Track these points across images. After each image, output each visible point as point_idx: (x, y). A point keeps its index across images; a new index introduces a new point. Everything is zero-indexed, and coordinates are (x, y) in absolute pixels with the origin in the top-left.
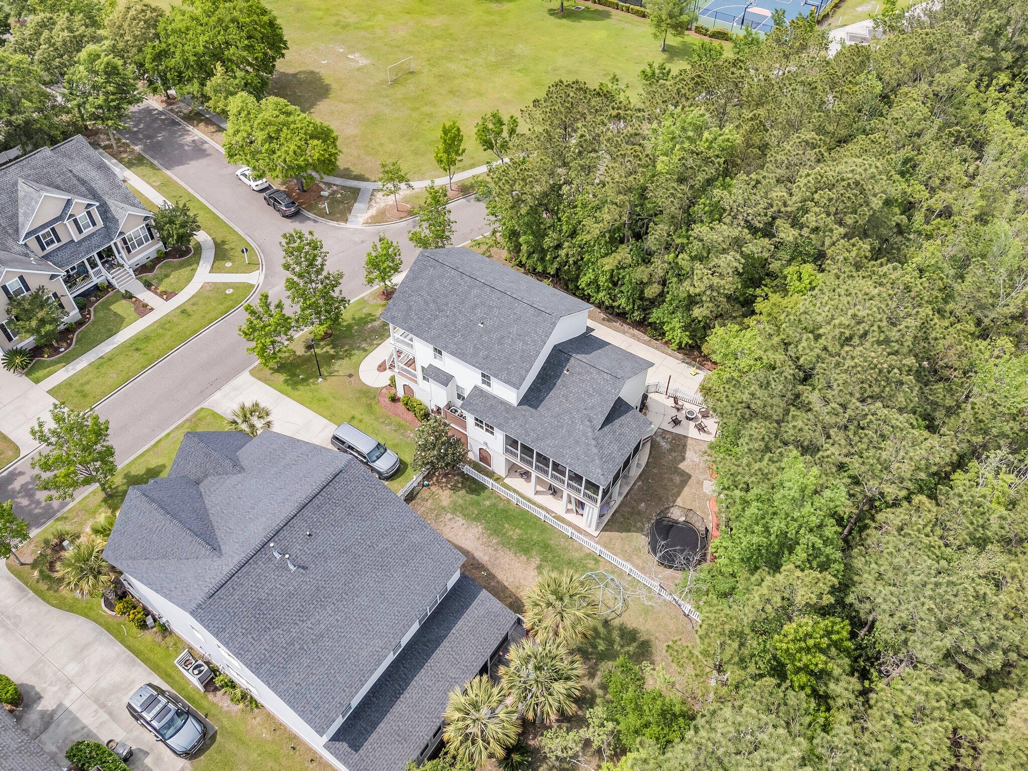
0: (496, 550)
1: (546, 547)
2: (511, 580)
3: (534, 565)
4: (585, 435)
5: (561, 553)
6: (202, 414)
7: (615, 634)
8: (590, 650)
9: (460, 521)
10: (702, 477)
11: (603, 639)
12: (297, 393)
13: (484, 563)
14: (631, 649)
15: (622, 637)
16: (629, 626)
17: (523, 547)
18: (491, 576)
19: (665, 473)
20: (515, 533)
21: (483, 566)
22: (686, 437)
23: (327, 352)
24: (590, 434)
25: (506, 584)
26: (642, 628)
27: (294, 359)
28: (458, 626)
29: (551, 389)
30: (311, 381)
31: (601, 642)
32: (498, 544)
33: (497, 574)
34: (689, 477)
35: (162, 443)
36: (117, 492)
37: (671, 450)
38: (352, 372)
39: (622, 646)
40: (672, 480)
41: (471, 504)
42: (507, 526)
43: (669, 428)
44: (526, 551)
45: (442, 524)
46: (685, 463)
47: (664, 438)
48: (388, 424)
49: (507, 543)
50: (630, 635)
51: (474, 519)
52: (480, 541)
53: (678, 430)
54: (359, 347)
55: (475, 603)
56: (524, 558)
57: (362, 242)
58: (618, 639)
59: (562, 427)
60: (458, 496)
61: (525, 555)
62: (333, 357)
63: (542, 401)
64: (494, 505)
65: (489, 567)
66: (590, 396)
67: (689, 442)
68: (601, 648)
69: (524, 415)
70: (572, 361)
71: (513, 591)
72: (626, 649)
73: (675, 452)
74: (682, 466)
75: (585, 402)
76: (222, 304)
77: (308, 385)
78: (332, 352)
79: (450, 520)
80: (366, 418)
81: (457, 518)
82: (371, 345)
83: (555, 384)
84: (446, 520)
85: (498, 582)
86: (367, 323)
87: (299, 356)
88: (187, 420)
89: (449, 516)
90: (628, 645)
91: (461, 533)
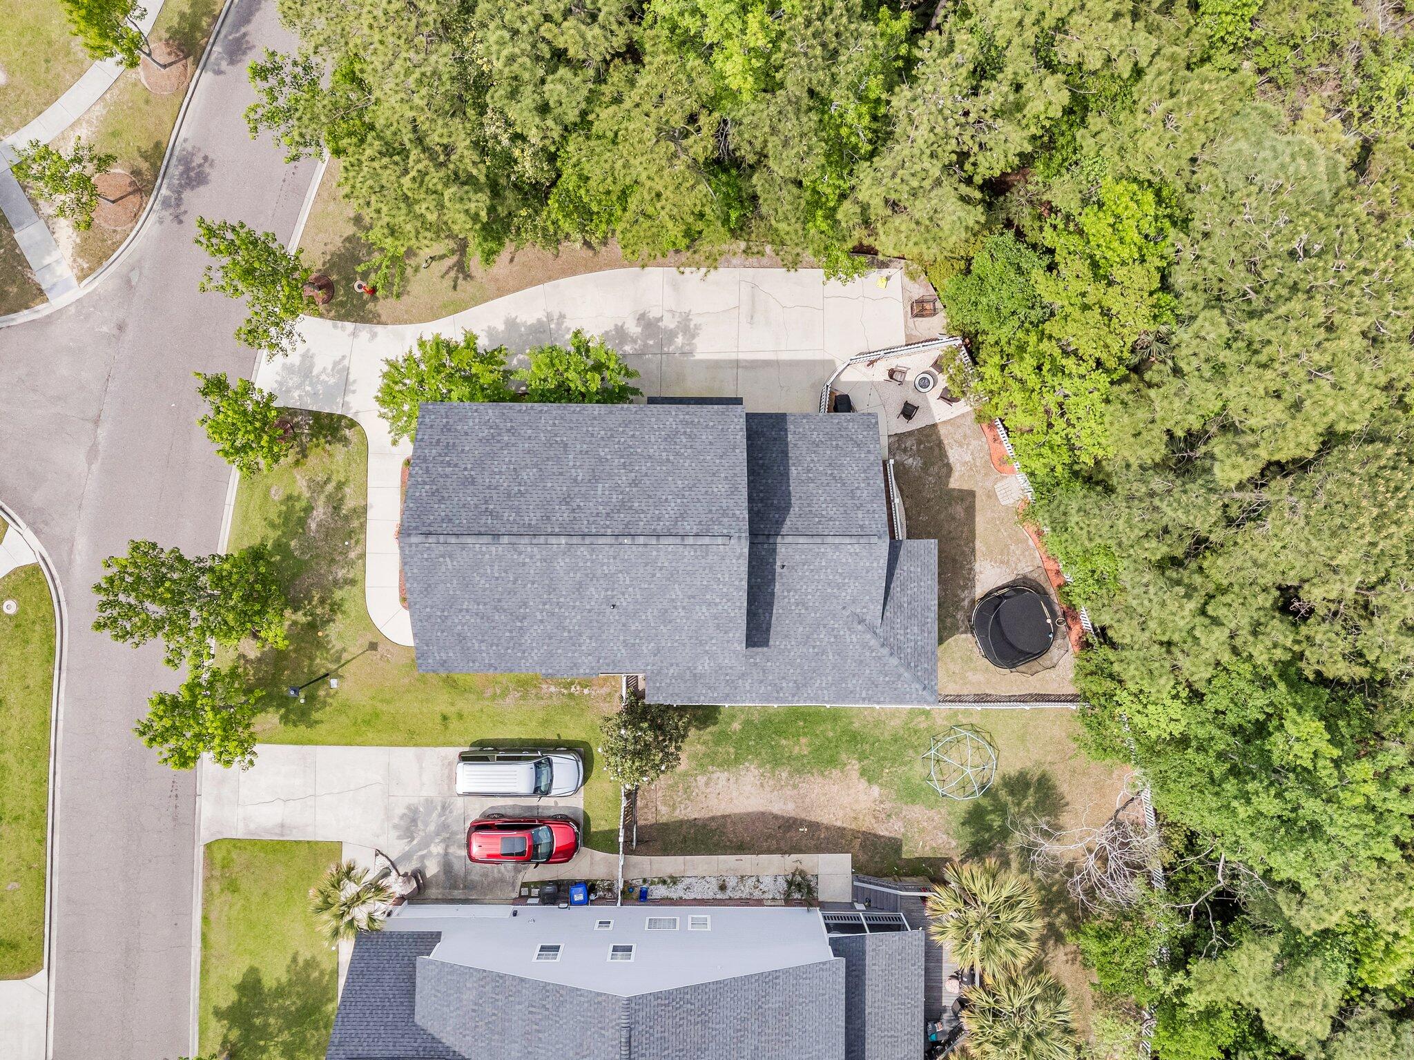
0: (795, 787)
1: (854, 738)
2: (841, 814)
3: (855, 775)
4: (865, 645)
5: (877, 732)
6: (219, 856)
7: (1003, 795)
8: (986, 836)
9: (721, 776)
10: (988, 484)
11: (992, 812)
12: (322, 729)
13: (793, 814)
14: (1030, 800)
15: (1012, 793)
16: (1012, 774)
17: (825, 758)
18: (814, 826)
19: (939, 512)
20: (803, 747)
21: (795, 820)
22: (935, 426)
23: (295, 623)
24: (873, 642)
25: (839, 824)
26: (1029, 764)
27: (257, 670)
28: (868, 1002)
29: (771, 604)
30: (322, 693)
31: (992, 816)
32: (791, 775)
33: (819, 820)
34: (972, 494)
35: (213, 937)
36: (233, 1045)
37: (925, 468)
38: (370, 638)
39: (1019, 804)
40: (954, 519)
41: (717, 743)
42: (784, 742)
43: (904, 426)
44: (832, 762)
45: (702, 797)
46: (956, 475)
47: (905, 450)
48: (505, 694)
49: (800, 767)
50: (1018, 785)
51: (737, 761)
52: (767, 789)
53: (918, 422)
54: (335, 582)
55: (868, 961)
56: (836, 773)
57: (121, 328)
58: (1009, 798)
59: (824, 652)
60: (692, 743)
61: (835, 767)
62: (312, 627)
63: (768, 630)
64: (748, 722)
65: (803, 815)
66: (840, 587)
67: (943, 431)
68: (996, 824)
69: (756, 664)
70: (781, 550)
71: (853, 826)
72: (1025, 804)
73: (933, 464)
74: (954, 483)
75: (836, 597)
76: (27, 642)
77: (325, 704)
78: (300, 617)
79: (707, 784)
80: (461, 705)
81: (715, 776)
82: (352, 564)
83: (773, 594)
84: (703, 788)
85: (827, 828)
86: (302, 522)
87: (259, 660)
88: (207, 880)
89: (701, 780)
90: (1025, 797)
91: (735, 794)
